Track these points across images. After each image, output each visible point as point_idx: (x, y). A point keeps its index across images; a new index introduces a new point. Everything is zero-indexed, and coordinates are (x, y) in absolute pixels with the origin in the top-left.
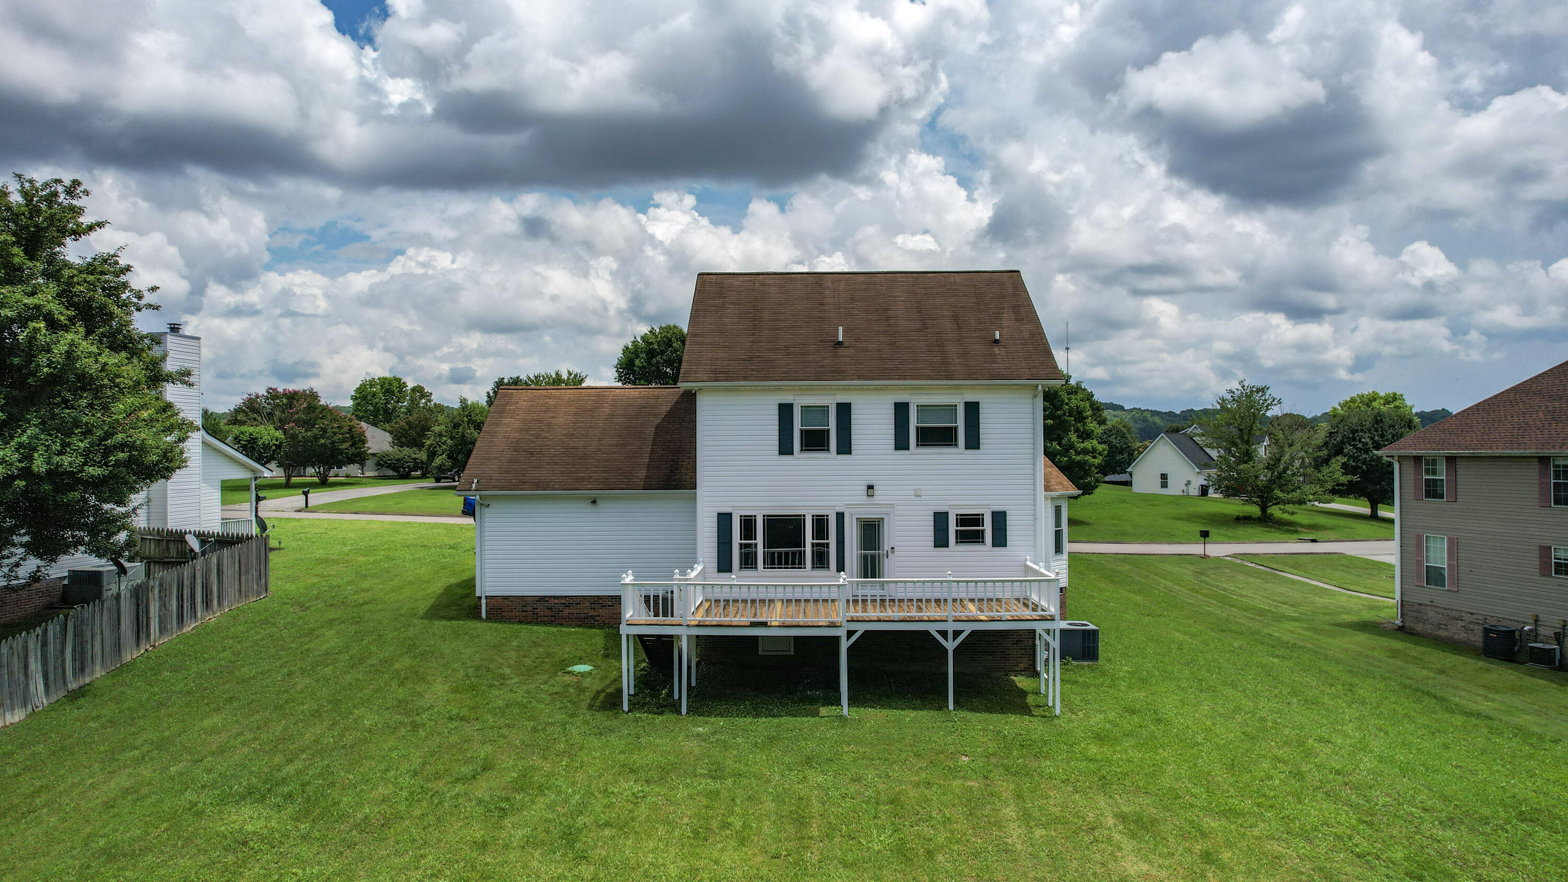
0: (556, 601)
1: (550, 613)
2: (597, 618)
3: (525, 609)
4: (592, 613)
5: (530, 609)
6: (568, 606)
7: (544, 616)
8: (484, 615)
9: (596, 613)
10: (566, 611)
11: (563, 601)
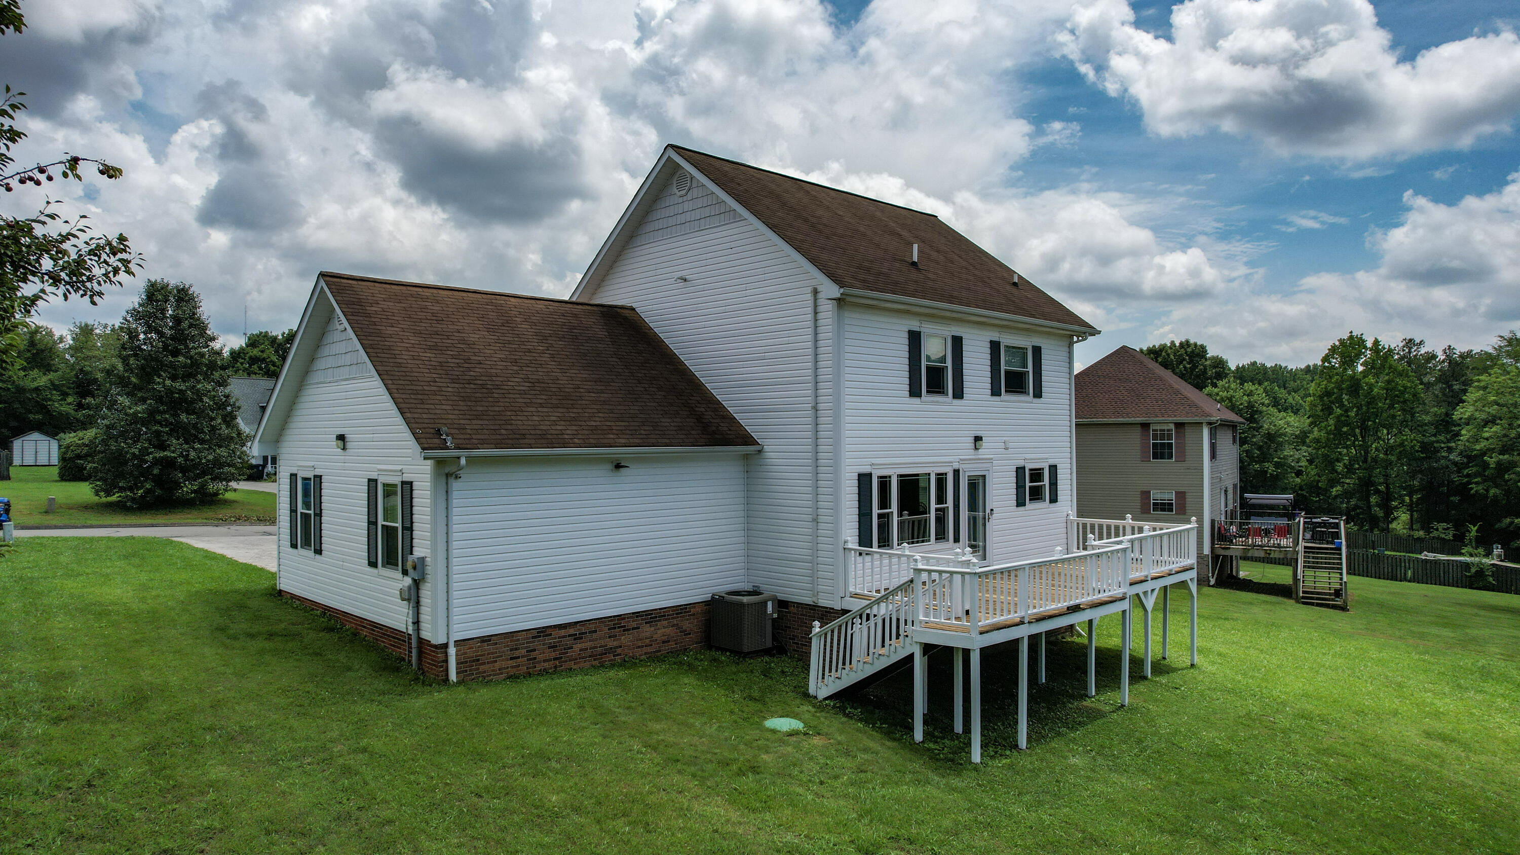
0: (563, 632)
1: (553, 655)
2: (619, 651)
3: (516, 654)
4: (612, 643)
5: (524, 651)
6: (577, 638)
7: (545, 661)
8: (453, 676)
9: (616, 644)
10: (577, 647)
11: (572, 631)
